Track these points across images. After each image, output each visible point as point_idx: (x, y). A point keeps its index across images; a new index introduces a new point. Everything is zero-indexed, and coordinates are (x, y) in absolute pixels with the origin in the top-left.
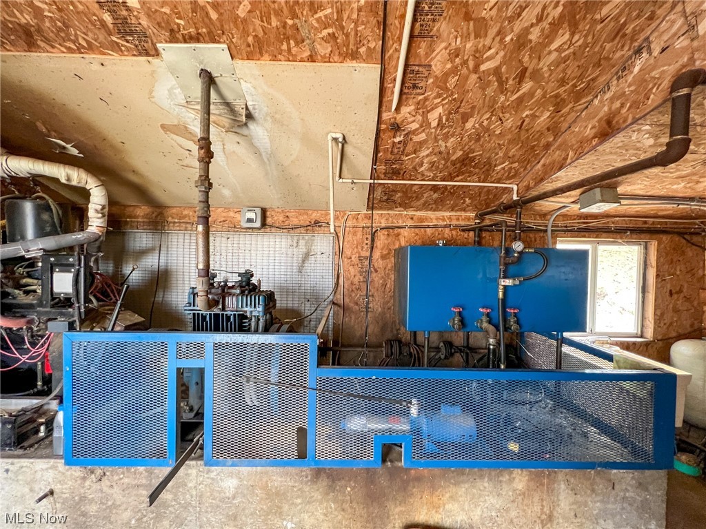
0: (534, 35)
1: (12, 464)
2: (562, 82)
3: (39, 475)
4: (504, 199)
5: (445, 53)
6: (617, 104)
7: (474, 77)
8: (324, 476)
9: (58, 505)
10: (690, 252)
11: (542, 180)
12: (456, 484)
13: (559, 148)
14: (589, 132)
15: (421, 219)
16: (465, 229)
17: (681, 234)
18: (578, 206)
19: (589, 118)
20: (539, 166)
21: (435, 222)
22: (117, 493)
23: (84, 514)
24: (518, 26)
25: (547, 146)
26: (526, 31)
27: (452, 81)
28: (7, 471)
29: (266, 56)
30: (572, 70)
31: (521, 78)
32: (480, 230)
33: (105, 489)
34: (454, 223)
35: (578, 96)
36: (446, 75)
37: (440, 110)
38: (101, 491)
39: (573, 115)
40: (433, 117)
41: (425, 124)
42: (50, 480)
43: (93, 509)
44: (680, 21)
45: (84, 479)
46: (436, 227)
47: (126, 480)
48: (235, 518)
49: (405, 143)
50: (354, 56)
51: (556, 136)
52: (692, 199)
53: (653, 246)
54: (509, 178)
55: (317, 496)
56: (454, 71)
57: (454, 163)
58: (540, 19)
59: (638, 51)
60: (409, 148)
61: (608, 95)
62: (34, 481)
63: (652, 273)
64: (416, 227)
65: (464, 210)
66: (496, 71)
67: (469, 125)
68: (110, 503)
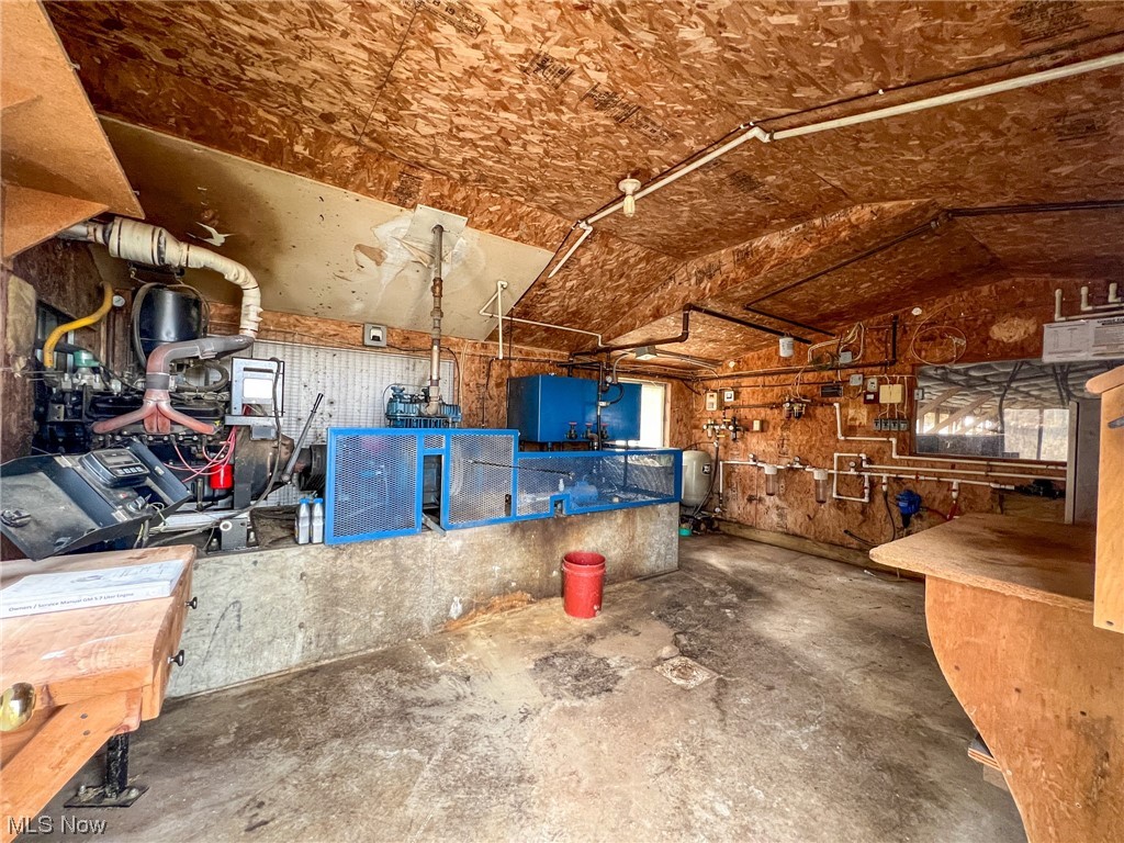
0: (632, 260)
1: (261, 555)
2: (639, 283)
3: (290, 563)
4: (590, 344)
5: (590, 257)
6: (661, 302)
7: (599, 270)
8: (518, 530)
9: (310, 586)
10: (687, 392)
11: (620, 335)
12: (591, 524)
13: (631, 316)
14: (648, 312)
15: (528, 354)
16: (561, 365)
17: (682, 380)
18: (634, 355)
19: (649, 303)
20: (618, 325)
21: (538, 357)
22: (366, 567)
23: (335, 590)
24: (626, 255)
25: (624, 313)
26: (629, 258)
27: (588, 269)
28: (255, 563)
29: (489, 230)
30: (644, 278)
31: (621, 276)
32: (571, 367)
33: (355, 565)
34: (552, 359)
35: (644, 290)
36: (586, 266)
37: (575, 282)
38: (352, 566)
39: (640, 299)
40: (569, 284)
41: (563, 287)
42: (302, 565)
43: (343, 584)
44: (685, 274)
45: (336, 558)
46: (538, 361)
47: (374, 554)
48: (460, 570)
49: (543, 296)
50: (542, 245)
51: (630, 309)
52: (688, 356)
53: (670, 385)
54: (597, 329)
55: (514, 544)
56: (591, 265)
57: (568, 314)
58: (636, 255)
59: (670, 278)
60: (545, 299)
61: (657, 295)
62: (284, 568)
63: (668, 406)
64: (524, 360)
65: (560, 349)
66: (611, 270)
67: (587, 293)
68: (359, 576)
